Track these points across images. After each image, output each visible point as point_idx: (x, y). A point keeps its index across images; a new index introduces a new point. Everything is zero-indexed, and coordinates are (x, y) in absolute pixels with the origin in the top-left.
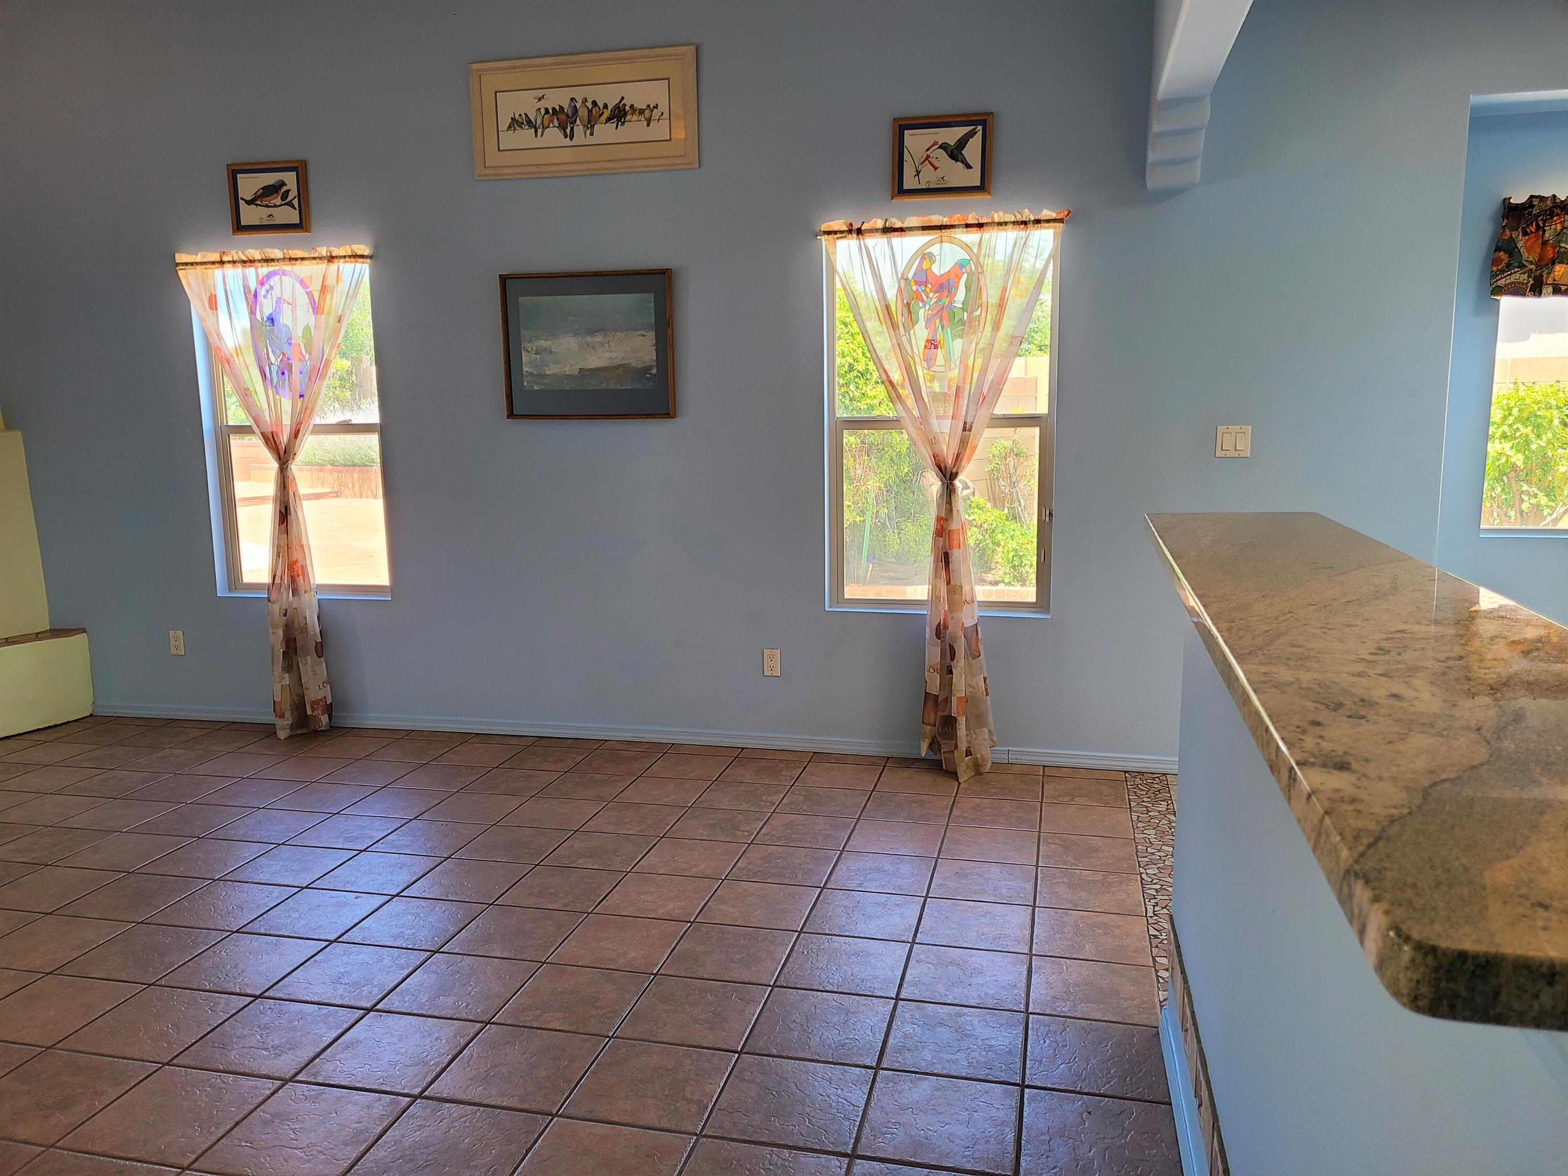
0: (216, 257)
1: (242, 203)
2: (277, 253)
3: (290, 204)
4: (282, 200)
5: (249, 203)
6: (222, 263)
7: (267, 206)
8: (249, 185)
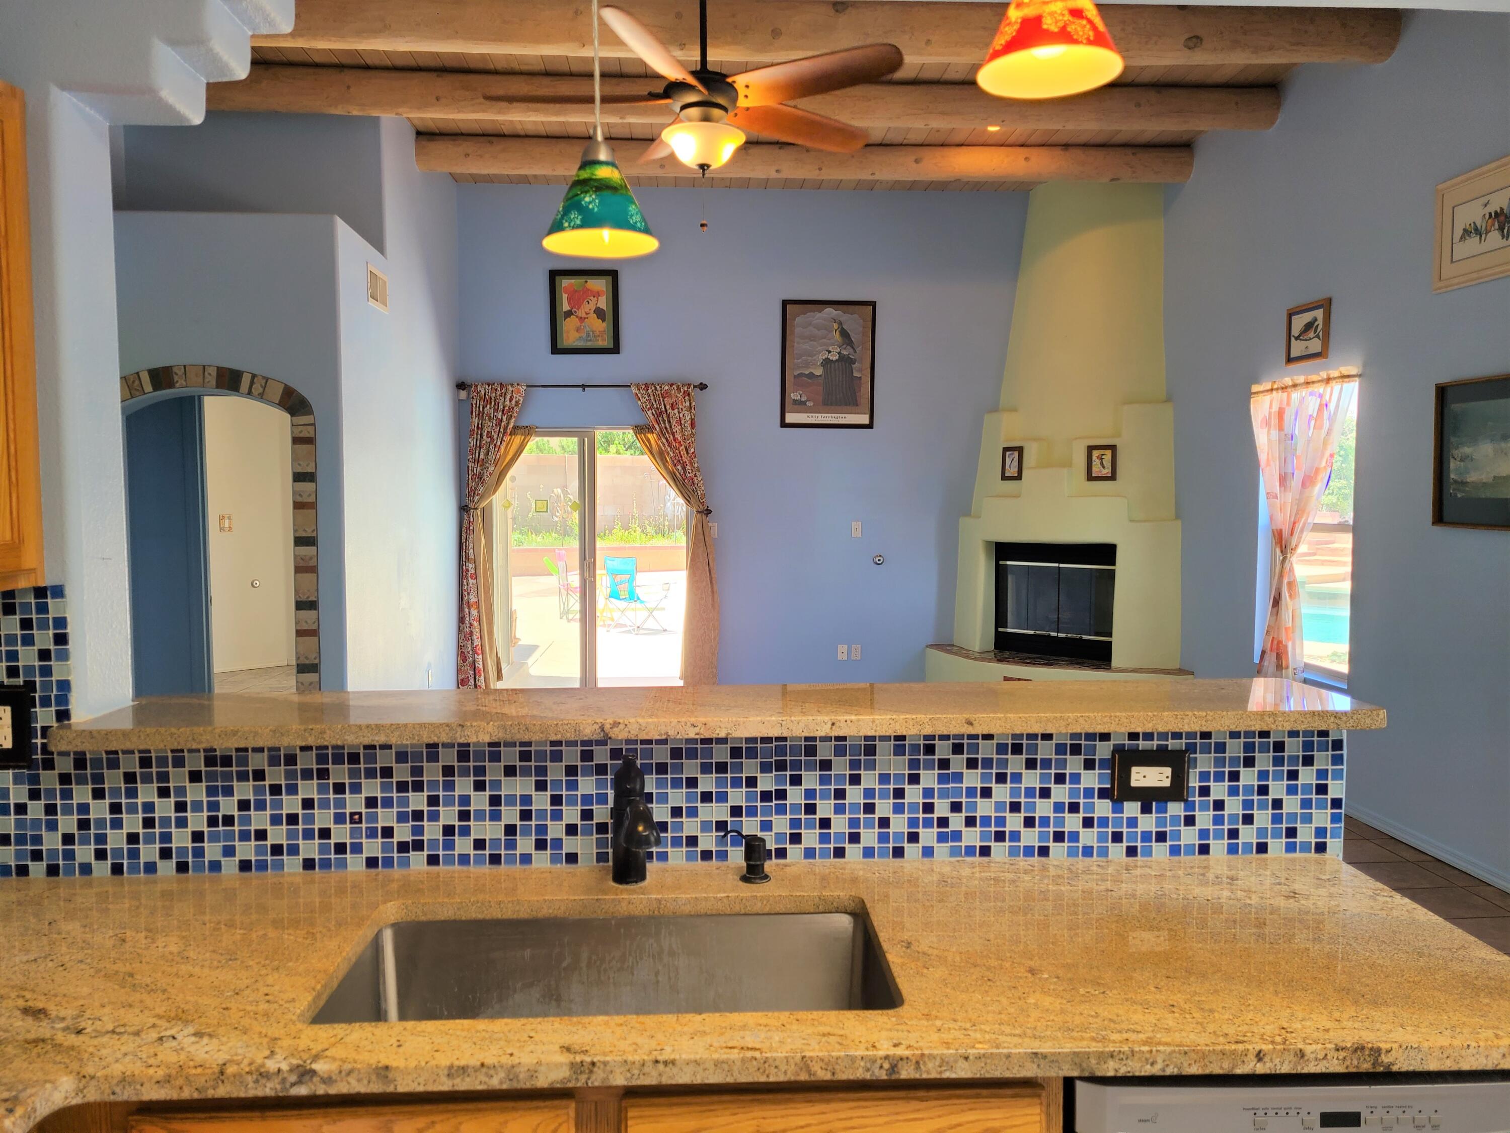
0: (1269, 387)
1: (1293, 339)
2: (1301, 379)
3: (1318, 336)
4: (1315, 333)
5: (1297, 338)
6: (1272, 390)
7: (1306, 340)
8: (1299, 322)
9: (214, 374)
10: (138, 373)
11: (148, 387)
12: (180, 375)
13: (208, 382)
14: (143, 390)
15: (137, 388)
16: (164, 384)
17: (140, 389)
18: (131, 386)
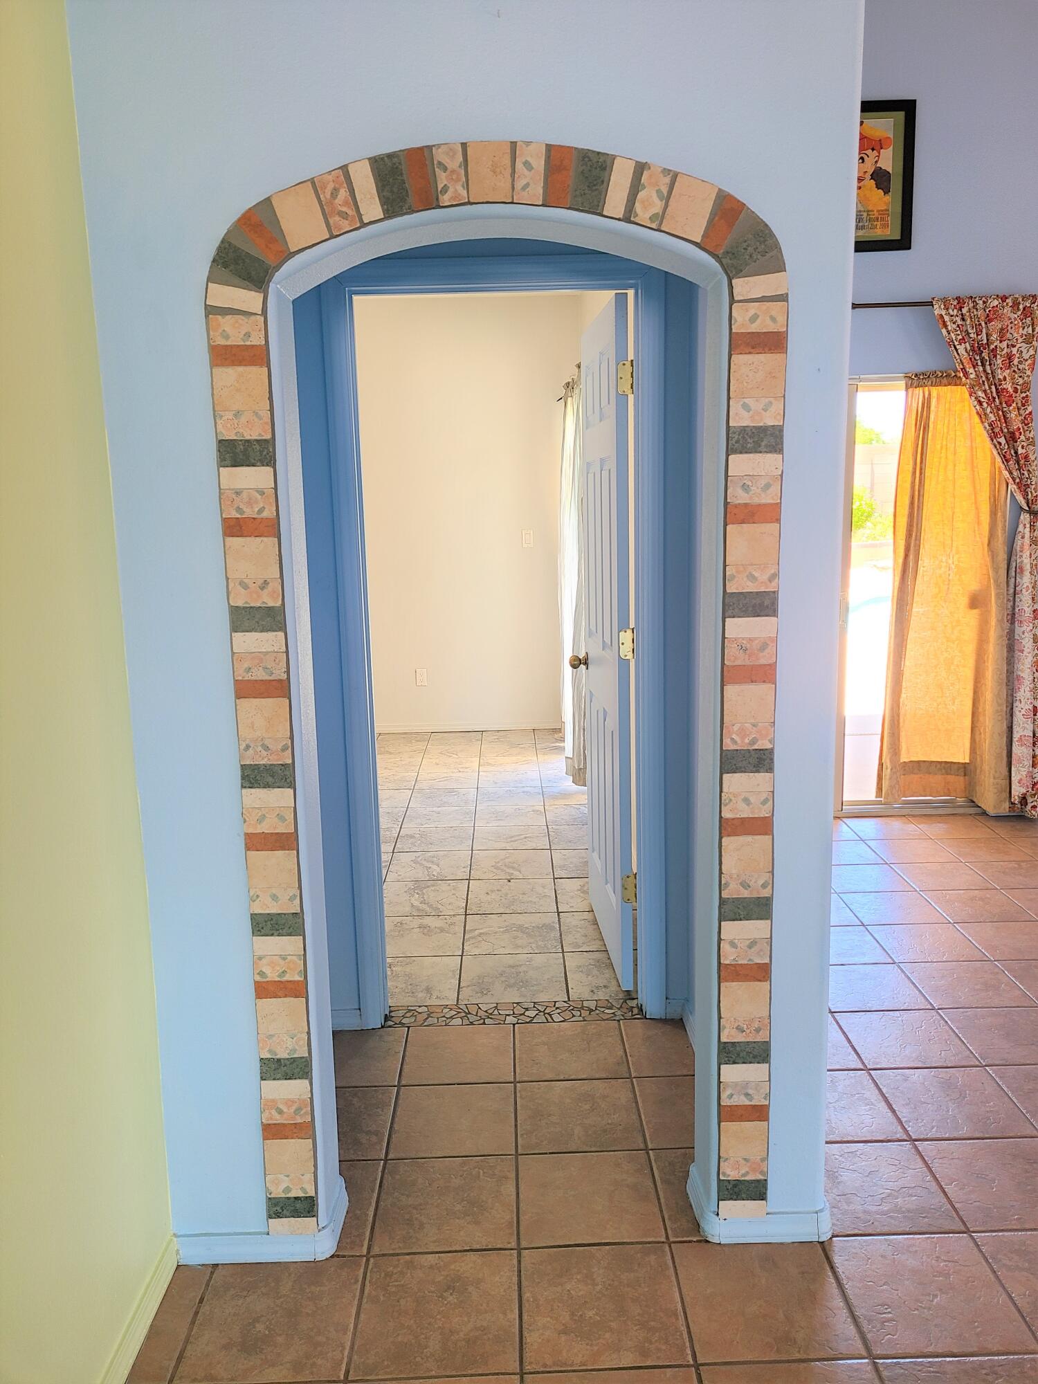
9: (539, 164)
10: (344, 169)
11: (372, 208)
12: (453, 171)
13: (524, 188)
14: (360, 216)
15: (344, 209)
16: (412, 200)
17: (350, 212)
18: (331, 203)
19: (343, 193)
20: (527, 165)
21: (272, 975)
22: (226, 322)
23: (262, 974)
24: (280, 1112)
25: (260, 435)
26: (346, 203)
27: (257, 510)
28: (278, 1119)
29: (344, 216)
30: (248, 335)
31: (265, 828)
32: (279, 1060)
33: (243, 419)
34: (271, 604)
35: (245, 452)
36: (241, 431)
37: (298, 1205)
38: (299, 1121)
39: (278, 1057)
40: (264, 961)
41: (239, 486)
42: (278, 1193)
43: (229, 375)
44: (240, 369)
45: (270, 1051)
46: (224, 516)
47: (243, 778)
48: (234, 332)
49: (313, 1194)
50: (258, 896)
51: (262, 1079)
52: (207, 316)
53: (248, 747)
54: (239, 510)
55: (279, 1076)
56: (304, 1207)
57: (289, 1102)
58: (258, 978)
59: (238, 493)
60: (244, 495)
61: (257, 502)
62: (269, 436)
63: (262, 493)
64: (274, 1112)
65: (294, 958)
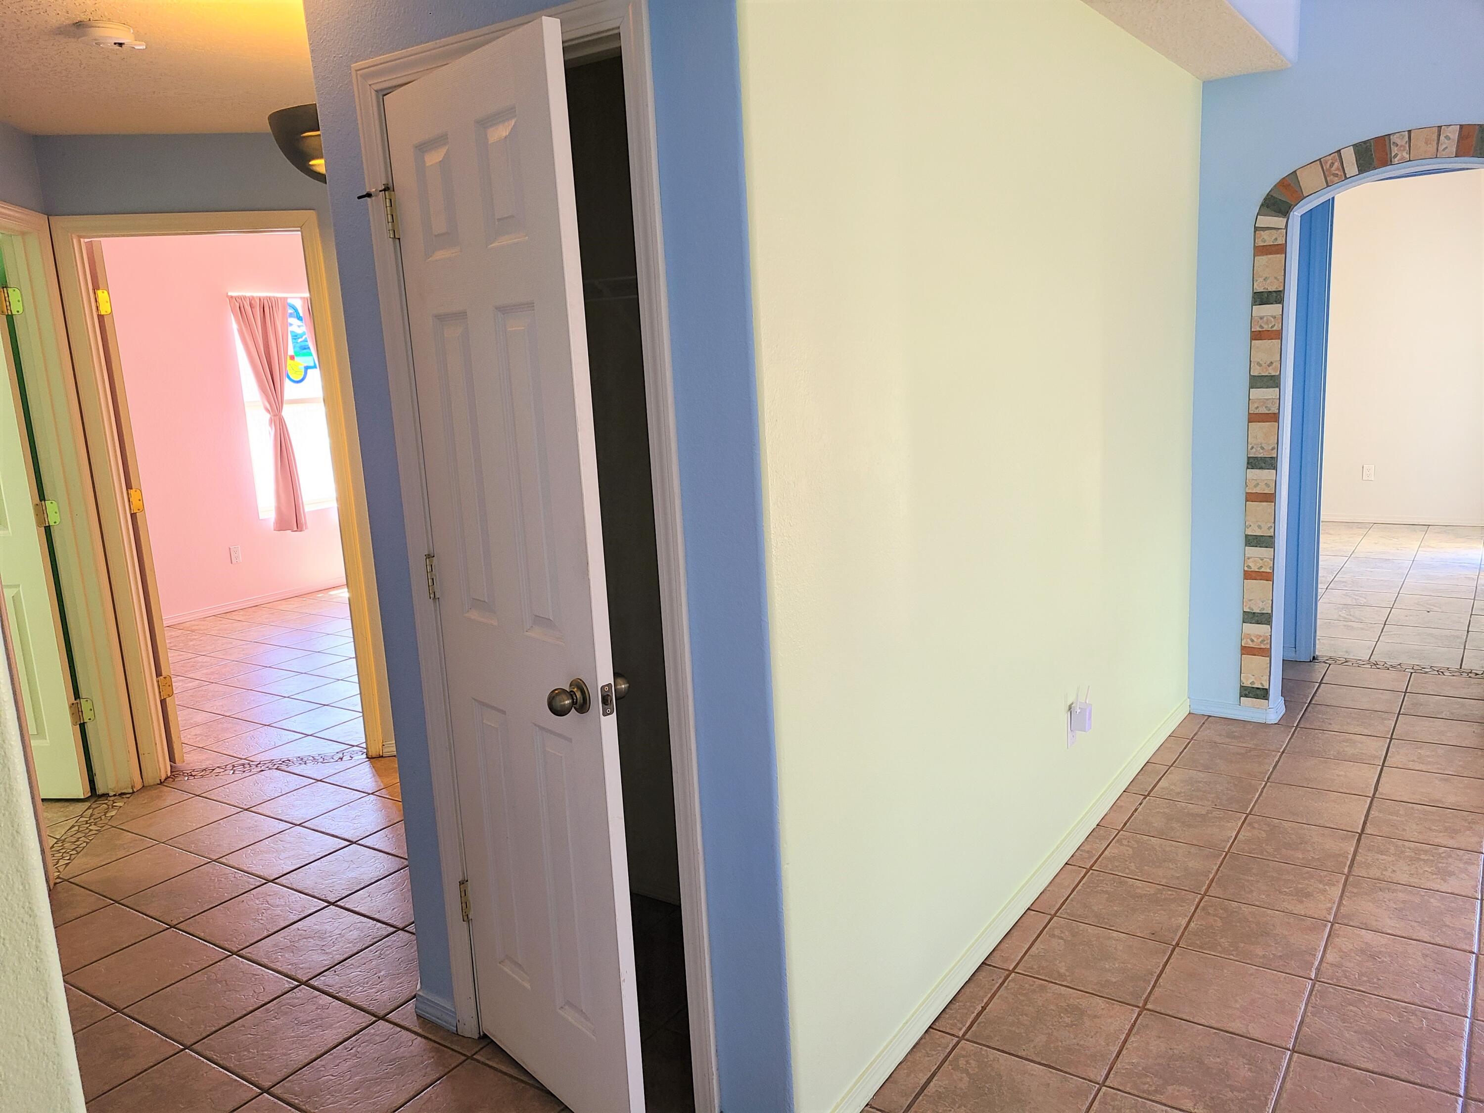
9: (1455, 136)
10: (1339, 152)
11: (1352, 170)
12: (1401, 146)
13: (1444, 150)
14: (1345, 174)
15: (1336, 172)
16: (1376, 163)
17: (1339, 173)
18: (1329, 170)
19: (1337, 164)
20: (1447, 137)
21: (1254, 568)
22: (1265, 235)
23: (1249, 567)
24: (1252, 641)
25: (1277, 288)
26: (1338, 169)
27: (1270, 326)
28: (1251, 645)
29: (1336, 175)
30: (1276, 239)
31: (1258, 490)
32: (1254, 613)
33: (1268, 281)
34: (1273, 374)
35: (1268, 297)
36: (1266, 287)
37: (1258, 692)
38: (1263, 646)
39: (1254, 611)
40: (1251, 560)
41: (1262, 315)
42: (1247, 683)
43: (1262, 260)
44: (1270, 256)
45: (1249, 608)
46: (1253, 330)
47: (1248, 463)
48: (1267, 238)
49: (1267, 687)
50: (1250, 526)
51: (1244, 622)
52: (1255, 232)
53: (1252, 448)
54: (1261, 327)
55: (1254, 621)
56: (1262, 694)
57: (1259, 636)
58: (1246, 569)
59: (1261, 318)
60: (1265, 319)
61: (1271, 322)
62: (1281, 289)
63: (1274, 317)
64: (1249, 640)
65: (1267, 560)
